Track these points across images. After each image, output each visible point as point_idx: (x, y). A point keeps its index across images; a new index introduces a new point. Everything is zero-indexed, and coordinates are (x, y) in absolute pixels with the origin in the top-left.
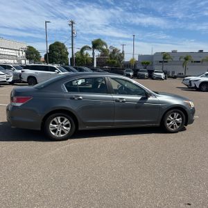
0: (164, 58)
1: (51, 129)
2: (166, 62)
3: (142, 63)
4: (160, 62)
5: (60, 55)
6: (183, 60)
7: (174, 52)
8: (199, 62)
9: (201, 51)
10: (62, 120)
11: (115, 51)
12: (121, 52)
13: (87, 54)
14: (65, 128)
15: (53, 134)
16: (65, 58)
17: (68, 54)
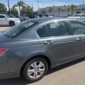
0: (50, 9)
1: (29, 74)
2: (51, 11)
3: (42, 12)
4: (49, 11)
5: (3, 10)
6: (58, 10)
7: (54, 6)
8: (64, 10)
9: (65, 6)
10: (38, 64)
11: (29, 7)
12: (31, 7)
13: (16, 9)
14: (40, 70)
15: (31, 77)
16: (6, 11)
17: (7, 9)
